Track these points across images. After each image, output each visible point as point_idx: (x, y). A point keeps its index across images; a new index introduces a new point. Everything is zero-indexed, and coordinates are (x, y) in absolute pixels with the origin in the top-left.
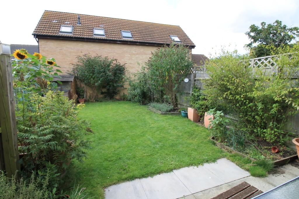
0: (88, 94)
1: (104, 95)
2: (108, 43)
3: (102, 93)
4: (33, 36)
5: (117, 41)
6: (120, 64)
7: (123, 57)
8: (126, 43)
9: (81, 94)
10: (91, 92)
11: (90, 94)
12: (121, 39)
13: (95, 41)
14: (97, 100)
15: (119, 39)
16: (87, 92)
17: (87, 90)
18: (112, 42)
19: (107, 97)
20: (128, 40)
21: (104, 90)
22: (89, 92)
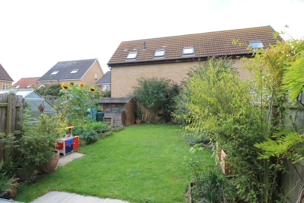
0: (146, 116)
1: (161, 118)
2: (167, 63)
3: (159, 115)
4: (107, 65)
5: (175, 60)
6: (177, 84)
7: (183, 76)
8: (186, 60)
9: (138, 115)
10: (149, 114)
11: (148, 115)
12: (180, 58)
13: (155, 63)
14: (153, 122)
15: (178, 58)
16: (146, 114)
17: (145, 111)
18: (170, 62)
19: (163, 119)
20: (188, 57)
21: (161, 112)
22: (147, 114)
